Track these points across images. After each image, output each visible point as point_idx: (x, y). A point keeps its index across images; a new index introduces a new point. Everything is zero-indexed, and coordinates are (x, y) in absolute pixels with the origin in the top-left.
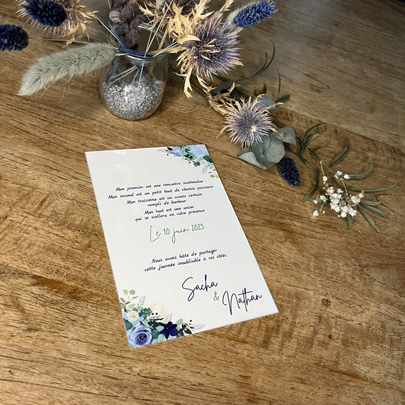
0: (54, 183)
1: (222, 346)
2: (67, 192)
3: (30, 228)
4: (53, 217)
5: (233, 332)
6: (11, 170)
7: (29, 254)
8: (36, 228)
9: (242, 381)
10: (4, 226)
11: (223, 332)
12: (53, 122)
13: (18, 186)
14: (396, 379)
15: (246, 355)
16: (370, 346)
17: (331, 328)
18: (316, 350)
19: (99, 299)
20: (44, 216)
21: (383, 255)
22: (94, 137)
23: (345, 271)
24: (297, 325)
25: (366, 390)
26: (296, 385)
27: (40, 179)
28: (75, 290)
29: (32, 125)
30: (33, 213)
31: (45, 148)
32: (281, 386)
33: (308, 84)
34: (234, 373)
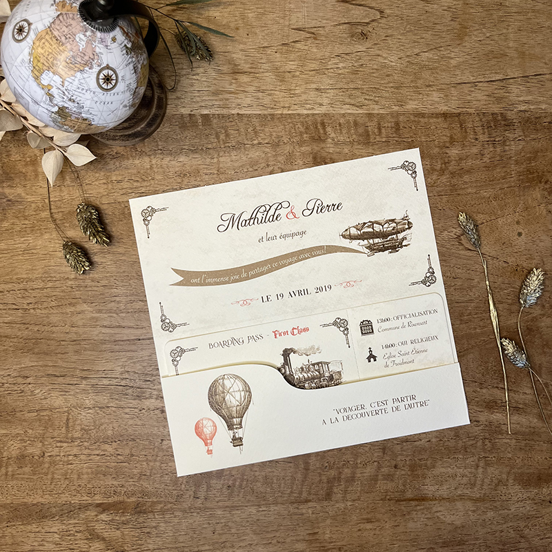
0: (67, 394)
1: (286, 512)
2: (84, 400)
3: (71, 458)
4: (85, 436)
5: (295, 495)
6: (19, 396)
7: (83, 485)
8: (75, 455)
9: (311, 539)
10: (47, 465)
11: (285, 498)
12: (26, 307)
13: (36, 414)
14: (467, 489)
15: (311, 513)
16: (440, 463)
17: (397, 456)
18: (382, 485)
19: (162, 505)
20: (76, 438)
21: (463, 336)
22: (79, 308)
24: (359, 466)
25: (434, 509)
26: (362, 526)
27: (51, 396)
28: (138, 505)
29: (6, 323)
30: (65, 439)
31: (36, 350)
32: (348, 532)
33: (345, 25)
34: (302, 533)
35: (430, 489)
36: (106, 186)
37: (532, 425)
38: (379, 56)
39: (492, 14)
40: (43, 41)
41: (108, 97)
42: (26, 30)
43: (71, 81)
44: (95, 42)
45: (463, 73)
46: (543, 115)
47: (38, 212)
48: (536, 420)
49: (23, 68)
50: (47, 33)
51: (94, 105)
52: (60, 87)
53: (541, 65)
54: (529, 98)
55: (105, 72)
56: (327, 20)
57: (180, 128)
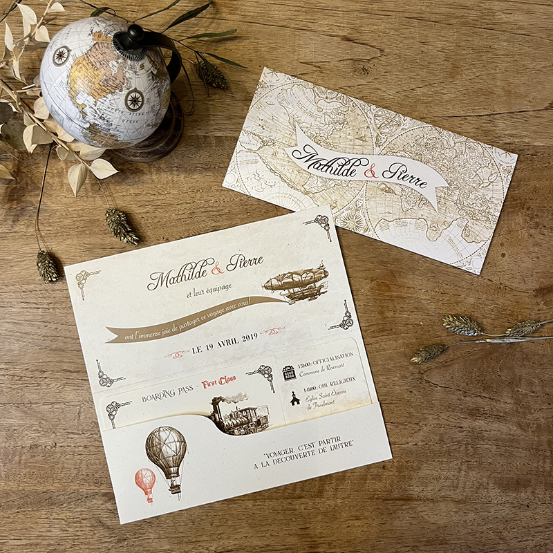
0: (80, 388)
1: (280, 507)
3: (81, 449)
6: (35, 389)
7: (91, 474)
8: (85, 447)
9: (303, 533)
10: (58, 455)
12: (46, 306)
13: (50, 406)
14: (450, 491)
15: (303, 509)
16: (426, 465)
18: (370, 485)
20: (86, 431)
23: (401, 386)
26: (351, 522)
27: (65, 390)
29: (27, 321)
30: (76, 431)
31: (54, 347)
32: (337, 528)
33: (348, 61)
34: (294, 528)
35: (415, 490)
36: (125, 198)
37: (512, 432)
38: (378, 89)
39: (481, 56)
40: (81, 65)
41: (134, 117)
42: (66, 55)
43: (102, 101)
44: (126, 68)
45: (454, 108)
46: (527, 147)
47: (62, 220)
48: (515, 428)
49: (61, 88)
50: (84, 59)
51: (121, 123)
52: (93, 106)
53: (525, 102)
54: (514, 132)
55: (133, 95)
56: (332, 55)
57: (195, 148)
